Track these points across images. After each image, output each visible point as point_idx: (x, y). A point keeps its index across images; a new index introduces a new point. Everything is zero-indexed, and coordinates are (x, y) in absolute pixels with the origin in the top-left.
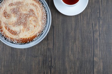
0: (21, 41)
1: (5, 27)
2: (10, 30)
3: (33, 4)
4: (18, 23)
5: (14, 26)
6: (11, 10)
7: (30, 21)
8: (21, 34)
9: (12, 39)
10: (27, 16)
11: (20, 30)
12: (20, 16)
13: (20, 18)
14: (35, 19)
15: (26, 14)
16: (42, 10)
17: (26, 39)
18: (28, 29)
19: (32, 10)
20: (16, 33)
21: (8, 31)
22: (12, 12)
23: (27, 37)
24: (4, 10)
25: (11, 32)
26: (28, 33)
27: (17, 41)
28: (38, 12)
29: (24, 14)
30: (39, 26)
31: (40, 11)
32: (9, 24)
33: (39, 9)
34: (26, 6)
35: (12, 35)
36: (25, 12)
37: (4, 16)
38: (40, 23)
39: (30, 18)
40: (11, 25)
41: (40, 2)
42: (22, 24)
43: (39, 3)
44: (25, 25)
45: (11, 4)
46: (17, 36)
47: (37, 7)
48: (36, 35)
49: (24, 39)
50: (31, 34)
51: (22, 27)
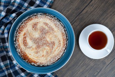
0: (23, 55)
1: (25, 33)
2: (25, 38)
3: (60, 41)
4: (36, 41)
5: (31, 39)
6: (42, 27)
7: (45, 49)
8: (29, 49)
9: (19, 46)
10: (47, 44)
11: (31, 47)
12: (42, 38)
13: (41, 39)
14: (49, 52)
15: (47, 42)
16: (60, 52)
17: (28, 57)
18: (37, 52)
19: (54, 44)
20: (27, 45)
21: (24, 38)
22: (41, 29)
23: (29, 57)
24: (37, 22)
25: (25, 41)
26: (34, 55)
27: (21, 51)
28: (57, 50)
29: (47, 40)
30: (46, 59)
31: (59, 51)
32: (30, 34)
33: (59, 49)
34: (54, 37)
35: (23, 43)
36: (48, 39)
37: (33, 26)
38: (49, 58)
39: (47, 48)
40: (30, 36)
41: (66, 45)
42: (37, 45)
43: (64, 45)
44: (38, 47)
45: (47, 24)
46: (24, 48)
47: (60, 46)
48: (37, 63)
49: (26, 55)
50: (34, 58)
51: (34, 46)
